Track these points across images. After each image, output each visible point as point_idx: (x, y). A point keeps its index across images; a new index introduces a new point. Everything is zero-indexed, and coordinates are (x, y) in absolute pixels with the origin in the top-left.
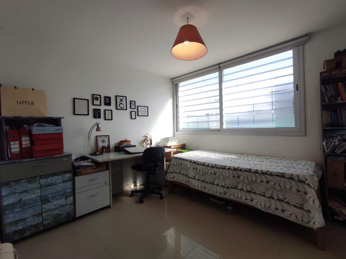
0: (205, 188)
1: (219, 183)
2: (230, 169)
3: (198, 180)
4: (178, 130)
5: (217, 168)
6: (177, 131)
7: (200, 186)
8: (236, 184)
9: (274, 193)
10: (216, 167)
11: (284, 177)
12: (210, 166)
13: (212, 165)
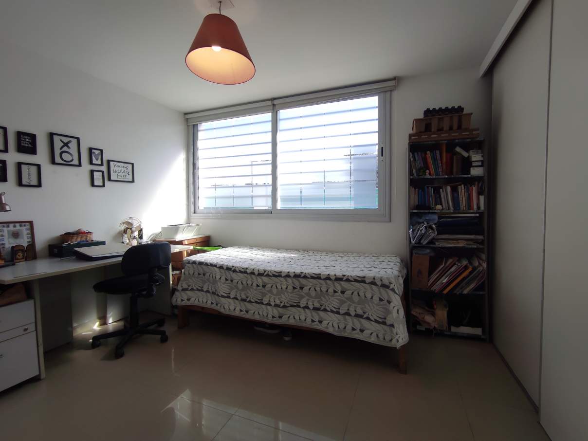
0: (247, 312)
1: (271, 300)
2: (288, 276)
3: (235, 298)
4: (197, 210)
5: (268, 275)
6: (194, 213)
7: (238, 309)
8: (296, 299)
9: (352, 306)
10: (265, 274)
11: (364, 282)
12: (256, 273)
13: (258, 271)
